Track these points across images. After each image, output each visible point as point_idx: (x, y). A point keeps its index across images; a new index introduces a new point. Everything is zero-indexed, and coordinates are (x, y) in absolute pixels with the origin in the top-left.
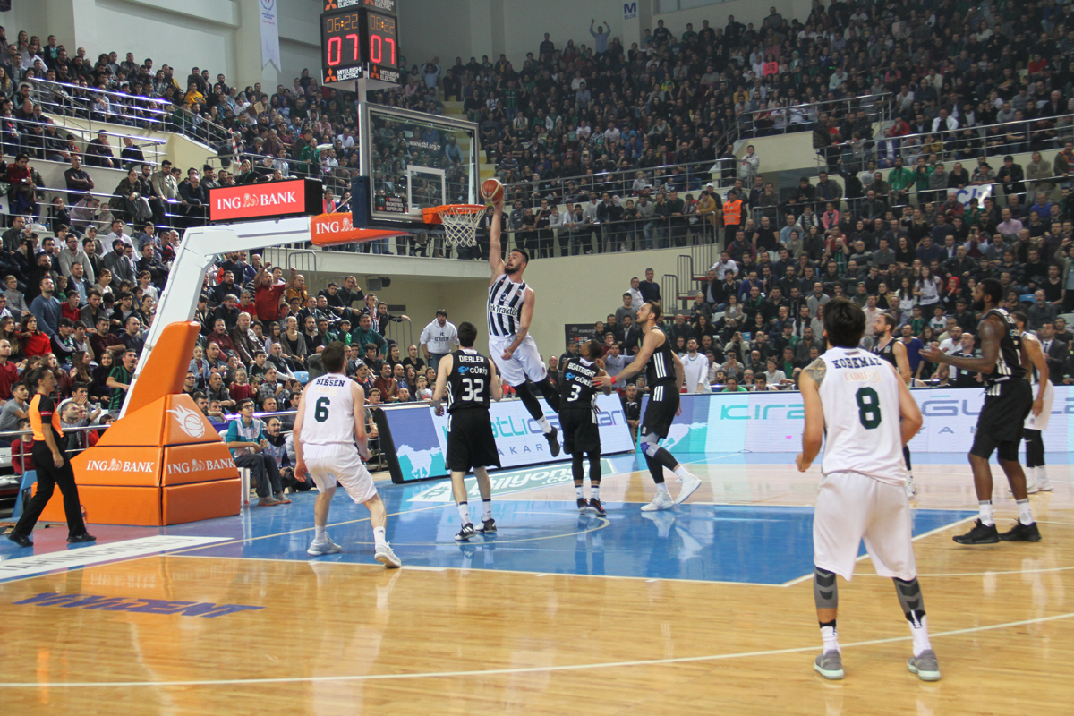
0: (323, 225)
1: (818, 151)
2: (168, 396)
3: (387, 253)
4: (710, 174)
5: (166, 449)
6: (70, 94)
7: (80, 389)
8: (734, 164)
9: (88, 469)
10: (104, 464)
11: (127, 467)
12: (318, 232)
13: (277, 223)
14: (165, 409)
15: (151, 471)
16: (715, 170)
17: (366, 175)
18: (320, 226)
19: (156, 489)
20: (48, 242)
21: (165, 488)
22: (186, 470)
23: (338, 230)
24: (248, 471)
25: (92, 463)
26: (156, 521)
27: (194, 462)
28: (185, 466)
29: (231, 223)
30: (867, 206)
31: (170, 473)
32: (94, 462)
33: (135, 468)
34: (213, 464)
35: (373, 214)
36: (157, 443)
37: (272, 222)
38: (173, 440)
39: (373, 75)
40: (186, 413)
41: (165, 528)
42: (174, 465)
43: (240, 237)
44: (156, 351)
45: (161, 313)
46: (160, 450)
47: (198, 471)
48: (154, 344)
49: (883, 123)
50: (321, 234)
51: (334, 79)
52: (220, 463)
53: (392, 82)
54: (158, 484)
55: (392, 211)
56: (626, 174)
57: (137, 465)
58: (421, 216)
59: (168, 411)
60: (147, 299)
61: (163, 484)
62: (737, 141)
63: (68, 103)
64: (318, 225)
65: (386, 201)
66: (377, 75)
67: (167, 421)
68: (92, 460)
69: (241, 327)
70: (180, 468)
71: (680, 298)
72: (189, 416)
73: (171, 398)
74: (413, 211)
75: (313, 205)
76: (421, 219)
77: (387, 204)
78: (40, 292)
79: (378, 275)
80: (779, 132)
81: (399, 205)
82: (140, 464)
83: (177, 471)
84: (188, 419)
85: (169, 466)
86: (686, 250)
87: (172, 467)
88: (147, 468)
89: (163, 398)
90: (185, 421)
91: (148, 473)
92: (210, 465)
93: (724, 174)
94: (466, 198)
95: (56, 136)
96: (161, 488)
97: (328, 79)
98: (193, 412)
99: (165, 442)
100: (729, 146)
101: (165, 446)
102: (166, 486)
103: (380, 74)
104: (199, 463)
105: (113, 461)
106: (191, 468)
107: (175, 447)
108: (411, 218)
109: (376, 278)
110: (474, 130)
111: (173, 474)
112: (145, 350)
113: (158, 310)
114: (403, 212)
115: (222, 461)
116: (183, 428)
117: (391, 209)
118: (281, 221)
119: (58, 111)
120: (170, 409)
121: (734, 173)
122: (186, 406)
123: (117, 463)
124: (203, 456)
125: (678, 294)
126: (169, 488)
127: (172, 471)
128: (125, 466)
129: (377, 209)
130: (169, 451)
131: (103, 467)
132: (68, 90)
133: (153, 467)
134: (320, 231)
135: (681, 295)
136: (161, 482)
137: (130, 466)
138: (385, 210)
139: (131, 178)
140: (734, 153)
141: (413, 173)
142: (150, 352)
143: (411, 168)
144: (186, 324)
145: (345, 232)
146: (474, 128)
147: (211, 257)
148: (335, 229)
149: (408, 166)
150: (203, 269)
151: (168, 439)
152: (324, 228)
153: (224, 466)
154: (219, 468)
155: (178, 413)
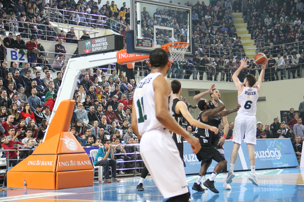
0: (122, 54)
2: (62, 132)
5: (59, 156)
6: (62, 14)
7: (28, 131)
9: (28, 165)
10: (35, 162)
11: (43, 163)
12: (120, 58)
13: (104, 55)
14: (60, 138)
15: (52, 165)
17: (133, 29)
18: (121, 55)
19: (53, 173)
20: (38, 73)
21: (57, 173)
22: (67, 165)
23: (127, 57)
24: (101, 167)
25: (30, 162)
26: (53, 188)
27: (71, 161)
28: (67, 163)
29: (87, 56)
31: (60, 166)
32: (31, 162)
33: (46, 164)
34: (81, 163)
35: (135, 47)
36: (55, 153)
37: (102, 55)
38: (62, 152)
40: (69, 140)
41: (57, 190)
42: (62, 163)
43: (90, 61)
44: (56, 112)
45: (59, 96)
46: (56, 156)
47: (73, 165)
48: (56, 110)
52: (83, 162)
54: (54, 171)
55: (145, 46)
57: (47, 162)
59: (61, 139)
60: (79, 97)
63: (60, 17)
64: (119, 54)
65: (142, 41)
67: (60, 143)
68: (30, 161)
70: (64, 164)
72: (70, 141)
74: (156, 46)
75: (119, 46)
77: (143, 43)
78: (31, 94)
81: (149, 43)
82: (48, 162)
83: (63, 165)
84: (70, 142)
85: (59, 163)
87: (61, 163)
88: (50, 164)
89: (59, 134)
90: (68, 143)
91: (51, 166)
92: (79, 163)
95: (53, 30)
98: (72, 140)
99: (58, 153)
101: (58, 154)
102: (57, 172)
104: (74, 162)
105: (38, 161)
106: (70, 164)
107: (63, 155)
111: (61, 167)
112: (53, 113)
114: (152, 46)
115: (85, 161)
116: (67, 146)
118: (106, 54)
119: (56, 21)
120: (62, 138)
122: (70, 137)
123: (39, 162)
124: (75, 159)
126: (59, 173)
127: (61, 165)
128: (42, 163)
129: (138, 45)
130: (60, 157)
131: (34, 164)
132: (62, 12)
133: (53, 163)
134: (121, 57)
136: (55, 170)
137: (44, 163)
138: (142, 46)
141: (157, 29)
142: (55, 113)
143: (155, 27)
144: (69, 101)
145: (130, 57)
146: (190, 9)
147: (79, 71)
148: (126, 56)
149: (154, 26)
150: (76, 76)
151: (60, 150)
152: (122, 56)
153: (86, 164)
154: (83, 164)
155: (65, 140)
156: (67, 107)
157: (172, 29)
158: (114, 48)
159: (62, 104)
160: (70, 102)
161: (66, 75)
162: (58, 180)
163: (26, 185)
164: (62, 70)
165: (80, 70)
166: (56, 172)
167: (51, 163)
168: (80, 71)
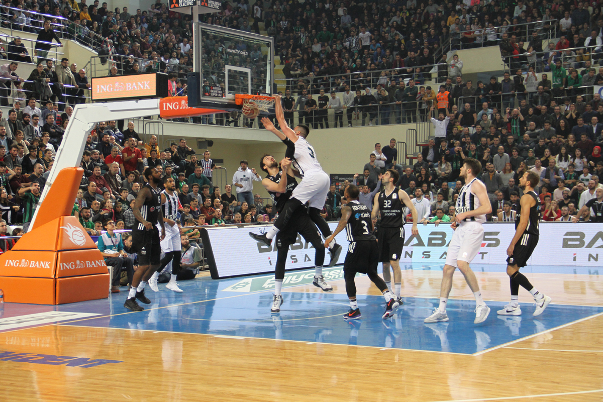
0: (168, 104)
1: (504, 59)
2: (62, 217)
3: (212, 123)
4: (431, 74)
5: (59, 253)
8: (446, 67)
9: (6, 265)
10: (17, 262)
11: (33, 264)
12: (164, 109)
13: (137, 102)
14: (59, 226)
15: (48, 267)
16: (434, 72)
17: (198, 71)
18: (166, 105)
19: (52, 280)
21: (58, 279)
23: (178, 108)
25: (9, 261)
26: (52, 302)
27: (78, 262)
28: (72, 265)
29: (106, 102)
30: (537, 97)
31: (62, 269)
32: (10, 261)
33: (38, 265)
34: (91, 264)
35: (202, 98)
36: (54, 249)
37: (134, 102)
38: (64, 246)
39: (203, 4)
40: (73, 229)
41: (57, 306)
42: (65, 264)
43: (112, 111)
44: (54, 187)
45: (58, 162)
46: (55, 253)
47: (81, 268)
48: (52, 182)
49: (550, 40)
50: (166, 111)
51: (177, 5)
52: (95, 263)
53: (216, 9)
54: (53, 277)
55: (214, 96)
56: (373, 73)
57: (39, 263)
58: (234, 100)
59: (61, 227)
60: (48, 152)
61: (57, 277)
62: (449, 52)
64: (164, 104)
65: (210, 89)
66: (206, 4)
67: (60, 234)
68: (9, 259)
69: (112, 172)
70: (68, 266)
71: (408, 158)
72: (75, 231)
73: (63, 219)
74: (229, 97)
75: (162, 91)
76: (234, 102)
77: (212, 91)
79: (205, 138)
80: (478, 46)
81: (219, 92)
82: (42, 262)
83: (66, 268)
84: (75, 233)
85: (61, 264)
86: (413, 125)
87: (63, 265)
89: (58, 219)
90: (73, 234)
91: (47, 268)
92: (89, 264)
93: (440, 74)
94: (265, 87)
96: (55, 279)
97: (173, 6)
98: (78, 229)
99: (59, 248)
100: (444, 56)
101: (58, 251)
102: (59, 278)
103: (208, 3)
104: (81, 263)
105: (23, 261)
106: (76, 266)
107: (66, 252)
108: (227, 101)
109: (204, 140)
110: (270, 42)
111: (64, 270)
112: (46, 186)
113: (56, 160)
114: (222, 97)
115: (97, 261)
116: (71, 239)
117: (214, 94)
118: (140, 102)
120: (63, 226)
121: (447, 74)
122: (73, 224)
123: (26, 261)
124: (83, 258)
125: (406, 155)
126: (60, 279)
127: (63, 268)
128: (31, 264)
129: (204, 95)
130: (61, 254)
131: (16, 265)
133: (50, 265)
134: (166, 108)
135: (408, 156)
136: (55, 275)
137: (35, 264)
138: (210, 95)
139: (39, 69)
140: (446, 61)
141: (229, 71)
142: (50, 188)
143: (228, 67)
144: (74, 169)
145: (183, 109)
146: (271, 41)
147: (92, 124)
148: (176, 107)
149: (226, 66)
150: (86, 132)
151: (61, 246)
152: (169, 107)
153: (98, 265)
154: (95, 266)
155: (68, 229)
156: (71, 178)
157: (248, 71)
158: (154, 94)
159: (63, 174)
160: (77, 171)
161: (69, 129)
162: (60, 291)
163: (3, 296)
164: (14, 105)
165: (95, 123)
166: (56, 279)
167: (47, 265)
168: (94, 125)
